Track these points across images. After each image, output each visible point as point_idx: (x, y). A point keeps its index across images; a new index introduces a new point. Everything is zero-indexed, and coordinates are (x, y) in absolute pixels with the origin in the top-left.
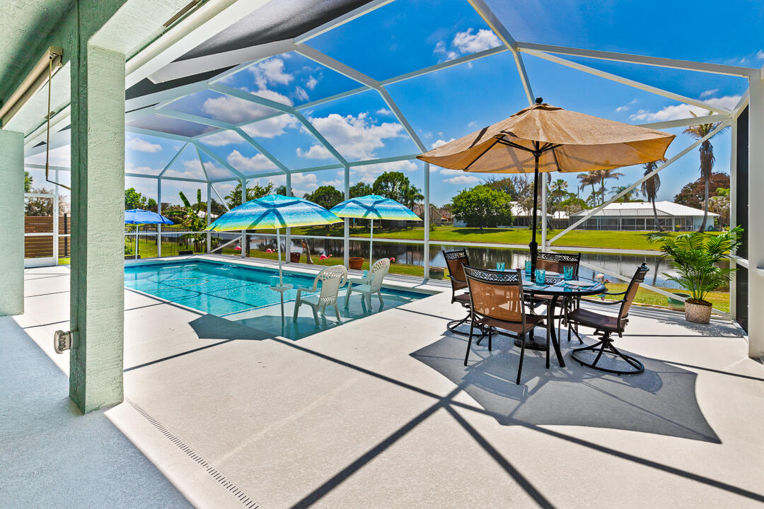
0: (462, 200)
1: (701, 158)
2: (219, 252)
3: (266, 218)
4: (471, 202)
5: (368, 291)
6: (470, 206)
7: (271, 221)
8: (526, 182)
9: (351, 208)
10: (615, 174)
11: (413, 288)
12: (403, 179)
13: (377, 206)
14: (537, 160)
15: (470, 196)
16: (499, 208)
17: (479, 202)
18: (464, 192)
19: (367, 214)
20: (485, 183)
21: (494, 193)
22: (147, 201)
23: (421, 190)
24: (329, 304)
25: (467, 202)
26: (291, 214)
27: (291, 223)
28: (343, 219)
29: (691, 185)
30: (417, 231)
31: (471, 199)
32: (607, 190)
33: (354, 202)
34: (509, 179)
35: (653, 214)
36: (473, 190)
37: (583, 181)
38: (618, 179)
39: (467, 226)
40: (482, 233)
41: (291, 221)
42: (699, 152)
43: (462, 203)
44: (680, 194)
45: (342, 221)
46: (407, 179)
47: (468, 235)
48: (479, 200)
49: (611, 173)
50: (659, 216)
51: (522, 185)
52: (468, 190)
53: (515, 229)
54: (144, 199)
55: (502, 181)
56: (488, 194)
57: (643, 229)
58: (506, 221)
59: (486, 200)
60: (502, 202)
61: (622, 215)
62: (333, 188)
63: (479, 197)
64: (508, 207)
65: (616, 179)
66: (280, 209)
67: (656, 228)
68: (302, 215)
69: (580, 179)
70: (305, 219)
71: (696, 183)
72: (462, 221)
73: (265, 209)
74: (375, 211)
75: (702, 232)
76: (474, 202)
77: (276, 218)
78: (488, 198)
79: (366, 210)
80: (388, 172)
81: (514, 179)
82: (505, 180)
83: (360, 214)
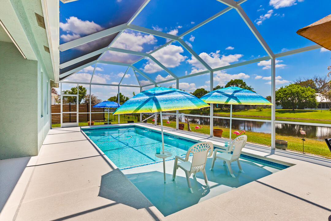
0: (280, 93)
2: (145, 122)
3: (147, 104)
4: (287, 94)
5: (230, 159)
6: (286, 97)
7: (150, 107)
8: (324, 81)
9: (216, 96)
11: (265, 157)
12: (242, 83)
13: (235, 95)
15: (285, 91)
16: (307, 98)
17: (292, 94)
18: (282, 88)
19: (228, 100)
20: (294, 83)
21: (302, 88)
22: (126, 98)
23: (253, 89)
24: (199, 171)
25: (284, 94)
26: (166, 100)
27: (165, 108)
28: (209, 104)
30: (251, 111)
31: (286, 92)
33: (218, 92)
34: (311, 80)
36: (287, 87)
39: (283, 109)
40: (295, 113)
41: (166, 106)
43: (280, 95)
45: (209, 106)
46: (245, 83)
47: (285, 114)
48: (292, 93)
51: (321, 83)
52: (284, 87)
53: (319, 110)
54: (125, 97)
55: (306, 81)
56: (299, 89)
58: (313, 105)
59: (297, 93)
60: (309, 93)
62: (204, 89)
63: (292, 91)
64: (313, 97)
66: (158, 97)
68: (176, 101)
70: (178, 105)
72: (281, 106)
73: (148, 97)
74: (236, 98)
76: (289, 94)
77: (154, 104)
78: (298, 92)
79: (227, 98)
80: (233, 80)
81: (315, 80)
82: (308, 80)
83: (223, 101)
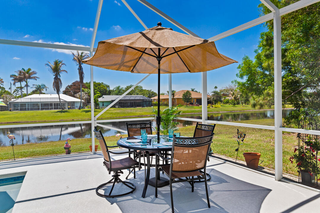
1: (79, 73)
10: (35, 77)
14: (159, 63)
29: (69, 86)
32: (30, 86)
35: (59, 101)
37: (14, 80)
38: (36, 80)
42: (78, 70)
44: (65, 91)
49: (31, 76)
50: (62, 102)
57: (52, 109)
61: (41, 101)
65: (35, 80)
67: (60, 108)
69: (12, 78)
71: (71, 85)
75: (80, 109)
